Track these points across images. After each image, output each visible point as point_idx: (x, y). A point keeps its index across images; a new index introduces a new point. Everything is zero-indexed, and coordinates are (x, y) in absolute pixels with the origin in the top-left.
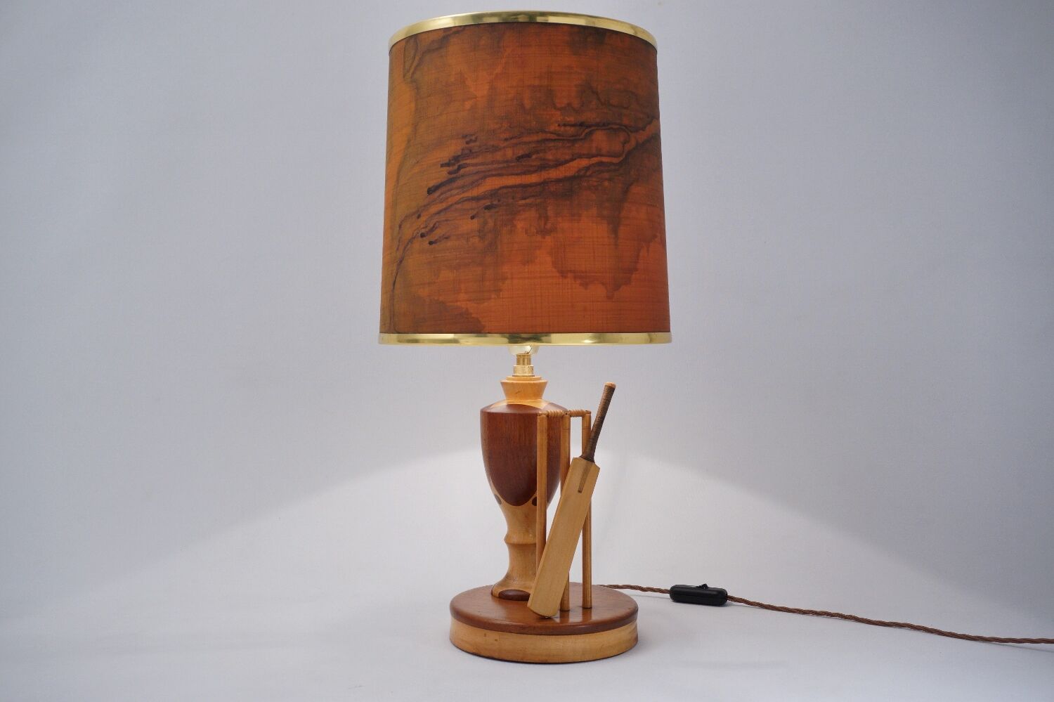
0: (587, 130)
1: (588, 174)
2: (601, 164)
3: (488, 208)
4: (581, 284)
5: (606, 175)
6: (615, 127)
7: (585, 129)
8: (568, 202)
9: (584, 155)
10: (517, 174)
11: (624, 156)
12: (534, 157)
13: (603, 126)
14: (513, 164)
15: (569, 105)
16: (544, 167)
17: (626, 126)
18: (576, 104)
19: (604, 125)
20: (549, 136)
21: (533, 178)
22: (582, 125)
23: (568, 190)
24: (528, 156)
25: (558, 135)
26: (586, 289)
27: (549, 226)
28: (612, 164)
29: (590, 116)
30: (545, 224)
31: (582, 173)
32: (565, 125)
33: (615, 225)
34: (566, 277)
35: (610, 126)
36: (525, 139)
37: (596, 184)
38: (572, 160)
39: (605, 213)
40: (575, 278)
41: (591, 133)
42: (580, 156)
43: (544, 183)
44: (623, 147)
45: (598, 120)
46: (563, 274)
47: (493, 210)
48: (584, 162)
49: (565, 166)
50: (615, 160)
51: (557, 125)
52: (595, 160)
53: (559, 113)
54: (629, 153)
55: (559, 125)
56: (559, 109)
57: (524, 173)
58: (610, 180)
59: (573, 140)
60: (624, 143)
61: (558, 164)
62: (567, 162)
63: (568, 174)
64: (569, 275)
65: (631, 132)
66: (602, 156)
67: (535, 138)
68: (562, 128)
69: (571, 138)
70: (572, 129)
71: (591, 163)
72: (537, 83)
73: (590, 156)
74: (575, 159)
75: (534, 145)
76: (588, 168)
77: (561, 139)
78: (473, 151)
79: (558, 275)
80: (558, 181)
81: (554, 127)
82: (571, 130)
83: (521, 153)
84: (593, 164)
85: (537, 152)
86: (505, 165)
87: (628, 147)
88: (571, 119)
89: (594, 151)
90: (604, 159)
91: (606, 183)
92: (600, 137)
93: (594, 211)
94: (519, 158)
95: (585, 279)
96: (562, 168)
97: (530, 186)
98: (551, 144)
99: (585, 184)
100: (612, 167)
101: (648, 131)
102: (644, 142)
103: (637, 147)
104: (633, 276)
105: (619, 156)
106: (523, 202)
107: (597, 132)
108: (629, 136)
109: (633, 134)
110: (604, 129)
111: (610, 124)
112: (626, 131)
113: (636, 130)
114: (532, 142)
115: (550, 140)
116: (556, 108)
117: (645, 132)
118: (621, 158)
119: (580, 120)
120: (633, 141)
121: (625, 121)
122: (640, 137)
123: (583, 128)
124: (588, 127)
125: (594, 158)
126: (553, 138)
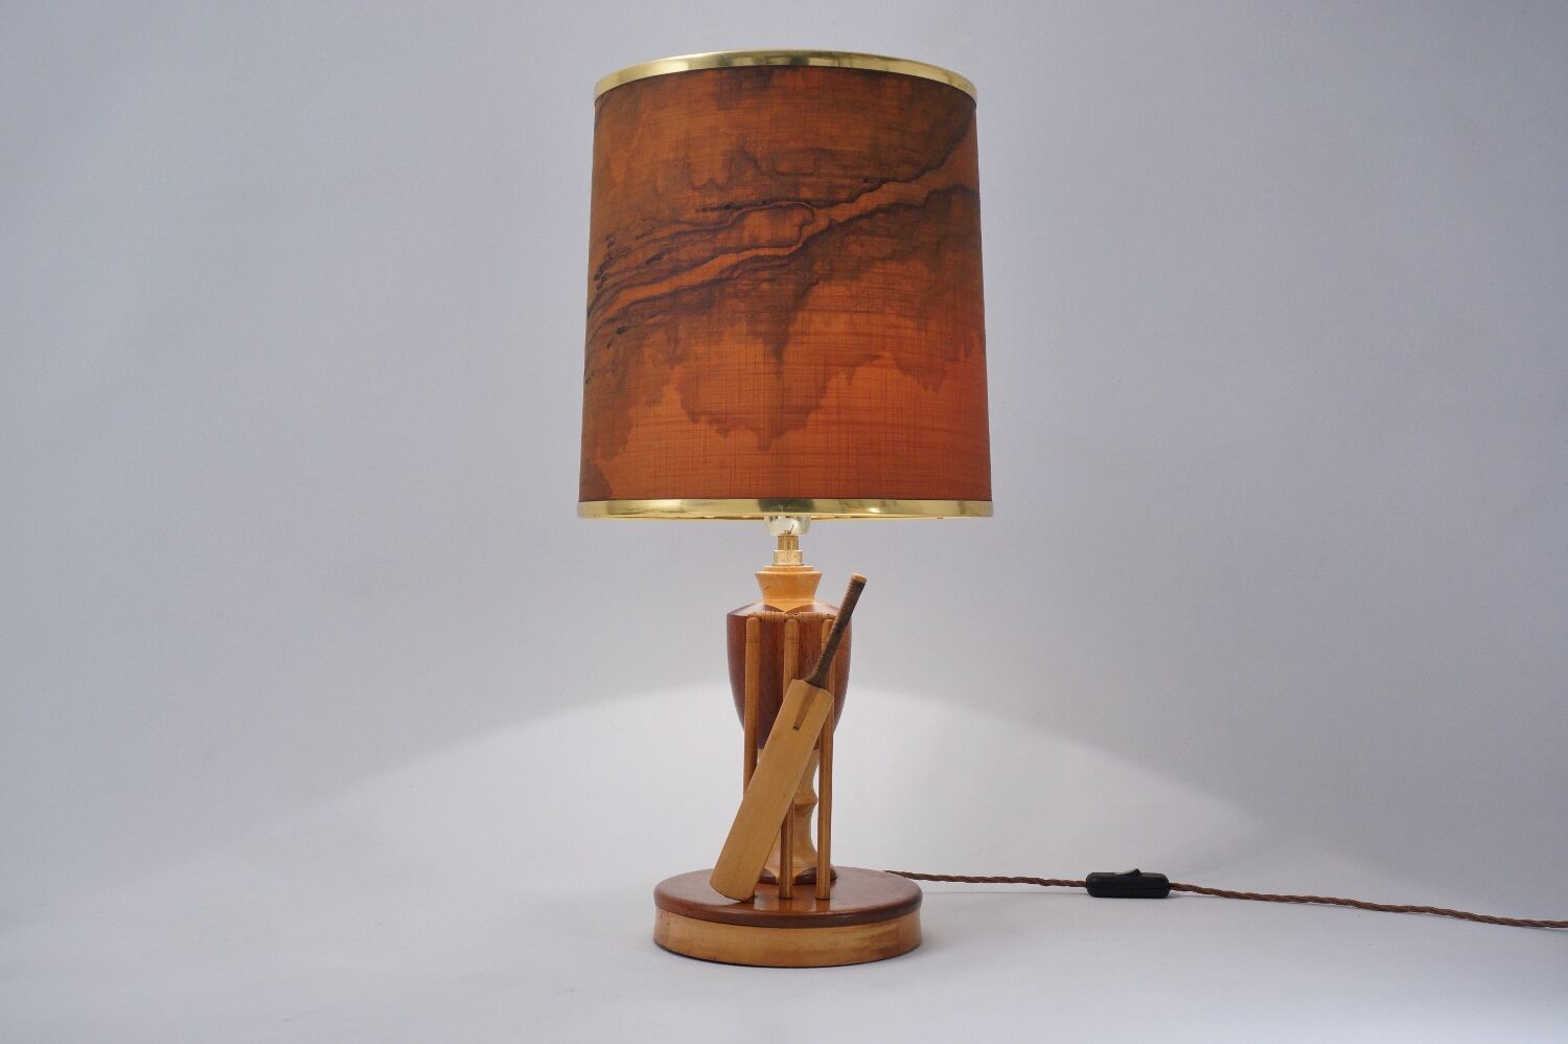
0: (736, 214)
1: (735, 274)
2: (758, 258)
3: (620, 332)
4: (718, 431)
5: (766, 274)
6: (783, 203)
7: (734, 210)
8: (704, 318)
9: (730, 248)
10: (646, 284)
11: (801, 245)
12: (665, 257)
13: (765, 204)
14: (643, 270)
15: (711, 180)
16: (675, 271)
17: (805, 201)
18: (721, 178)
19: (764, 202)
20: (685, 227)
21: (663, 288)
22: (728, 207)
23: (708, 298)
24: (658, 258)
25: (695, 224)
26: (725, 437)
27: (679, 351)
28: (774, 257)
29: (741, 194)
30: (675, 348)
31: (724, 276)
32: (704, 210)
33: (778, 345)
34: (695, 421)
35: (777, 203)
36: (659, 235)
37: (746, 288)
38: (712, 258)
39: (761, 328)
40: (710, 423)
41: (743, 216)
42: (726, 251)
43: (677, 293)
44: (801, 230)
45: (754, 197)
46: (695, 416)
47: (625, 333)
48: (730, 259)
49: (703, 266)
50: (781, 252)
51: (693, 211)
52: (748, 254)
53: (696, 194)
54: (812, 239)
55: (697, 211)
56: (699, 189)
57: (654, 281)
58: (771, 280)
59: (715, 229)
60: (801, 226)
61: (694, 264)
62: (705, 261)
63: (708, 278)
64: (703, 418)
65: (818, 207)
66: (758, 247)
67: (666, 232)
68: (701, 214)
69: (711, 228)
70: (715, 214)
71: (740, 259)
72: (672, 156)
73: (738, 250)
74: (716, 257)
75: (665, 243)
76: (735, 267)
77: (697, 231)
78: (613, 256)
79: (687, 418)
80: (693, 288)
81: (690, 215)
82: (713, 216)
83: (651, 254)
84: (743, 261)
85: (669, 251)
86: (635, 272)
87: (808, 231)
88: (714, 201)
89: (746, 241)
90: (761, 252)
91: (765, 286)
92: (758, 225)
93: (742, 327)
94: (648, 262)
95: (723, 422)
96: (698, 270)
97: (659, 298)
98: (686, 238)
99: (729, 290)
100: (777, 262)
101: (866, 202)
102: (850, 221)
103: (831, 227)
104: (812, 416)
105: (791, 246)
106: (651, 321)
107: (753, 214)
108: (813, 214)
109: (823, 211)
110: (765, 209)
111: (777, 200)
112: (807, 208)
113: (833, 204)
114: (663, 238)
115: (686, 233)
116: (694, 188)
117: (854, 204)
118: (794, 248)
119: (727, 200)
120: (822, 223)
121: (807, 194)
122: (841, 213)
123: (728, 212)
124: (738, 208)
125: (743, 253)
126: (688, 230)
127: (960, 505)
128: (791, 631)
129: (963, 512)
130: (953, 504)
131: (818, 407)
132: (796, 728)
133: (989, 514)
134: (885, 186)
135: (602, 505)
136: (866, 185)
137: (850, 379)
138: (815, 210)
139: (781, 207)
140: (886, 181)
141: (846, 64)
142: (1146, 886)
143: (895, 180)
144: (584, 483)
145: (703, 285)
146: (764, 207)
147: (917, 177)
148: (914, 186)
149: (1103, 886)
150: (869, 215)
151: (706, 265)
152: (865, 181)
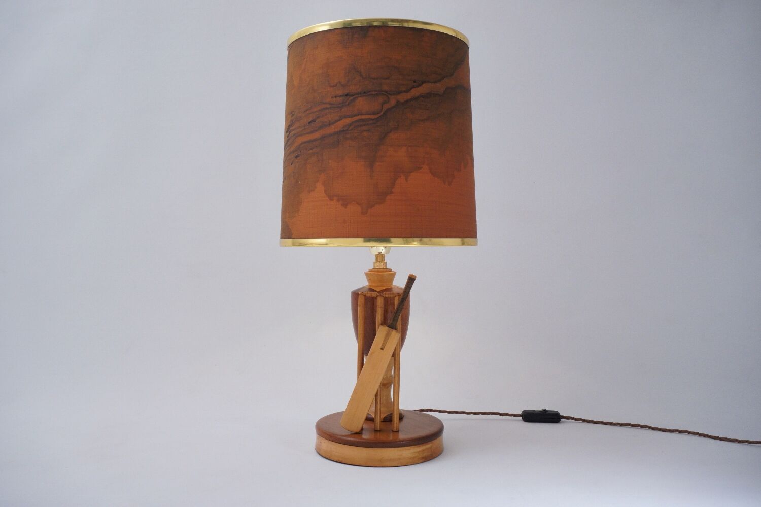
0: (352, 98)
1: (351, 128)
2: (362, 120)
3: (296, 157)
4: (342, 205)
5: (364, 128)
6: (373, 93)
7: (350, 97)
8: (336, 149)
9: (348, 115)
10: (308, 134)
11: (382, 113)
12: (317, 121)
13: (365, 93)
14: (307, 127)
15: (339, 82)
16: (322, 127)
17: (386, 92)
18: (344, 81)
21: (317, 135)
22: (347, 95)
23: (337, 140)
24: (313, 121)
25: (332, 104)
26: (346, 207)
27: (323, 166)
28: (370, 119)
29: (354, 88)
31: (346, 129)
32: (336, 97)
33: (371, 162)
34: (331, 200)
36: (314, 110)
37: (356, 135)
38: (340, 120)
39: (363, 154)
40: (338, 201)
41: (353, 100)
42: (345, 117)
43: (323, 138)
44: (382, 106)
45: (359, 90)
46: (331, 198)
47: (298, 158)
48: (348, 121)
49: (335, 125)
50: (372, 117)
53: (332, 89)
54: (388, 110)
55: (332, 97)
56: (333, 87)
57: (312, 132)
58: (368, 131)
59: (342, 106)
60: (384, 103)
61: (331, 124)
62: (336, 121)
63: (337, 130)
64: (335, 198)
65: (391, 95)
66: (361, 115)
67: (319, 108)
68: (334, 99)
69: (340, 105)
70: (341, 98)
71: (353, 120)
72: (320, 71)
73: (352, 116)
74: (342, 119)
75: (318, 113)
76: (350, 125)
77: (333, 107)
78: (294, 121)
79: (327, 199)
80: (331, 135)
81: (329, 99)
82: (340, 100)
83: (310, 120)
84: (355, 121)
85: (319, 117)
86: (304, 128)
87: (386, 107)
88: (340, 92)
89: (356, 112)
90: (363, 117)
91: (365, 134)
92: (362, 104)
93: (354, 154)
94: (309, 123)
95: (345, 201)
96: (333, 127)
97: (315, 140)
98: (327, 111)
99: (348, 136)
100: (371, 122)
101: (415, 92)
102: (407, 101)
103: (398, 104)
104: (388, 197)
105: (378, 114)
106: (311, 151)
107: (360, 99)
108: (388, 98)
109: (393, 97)
110: (363, 96)
111: (370, 92)
112: (385, 95)
113: (399, 93)
114: (315, 112)
115: (326, 108)
116: (331, 86)
117: (408, 93)
118: (379, 115)
119: (346, 92)
120: (393, 102)
121: (385, 88)
122: (403, 98)
123: (348, 97)
124: (352, 96)
125: (355, 118)
126: (328, 107)
127: (462, 240)
128: (380, 301)
129: (463, 244)
130: (458, 240)
131: (391, 193)
132: (382, 349)
133: (476, 244)
134: (424, 85)
135: (290, 241)
136: (415, 84)
137: (406, 180)
139: (372, 95)
140: (424, 82)
141: (406, 25)
142: (550, 417)
143: (428, 82)
144: (282, 230)
145: (335, 133)
146: (364, 95)
147: (440, 81)
148: (438, 85)
149: (530, 417)
150: (416, 99)
151: (337, 124)
152: (415, 82)
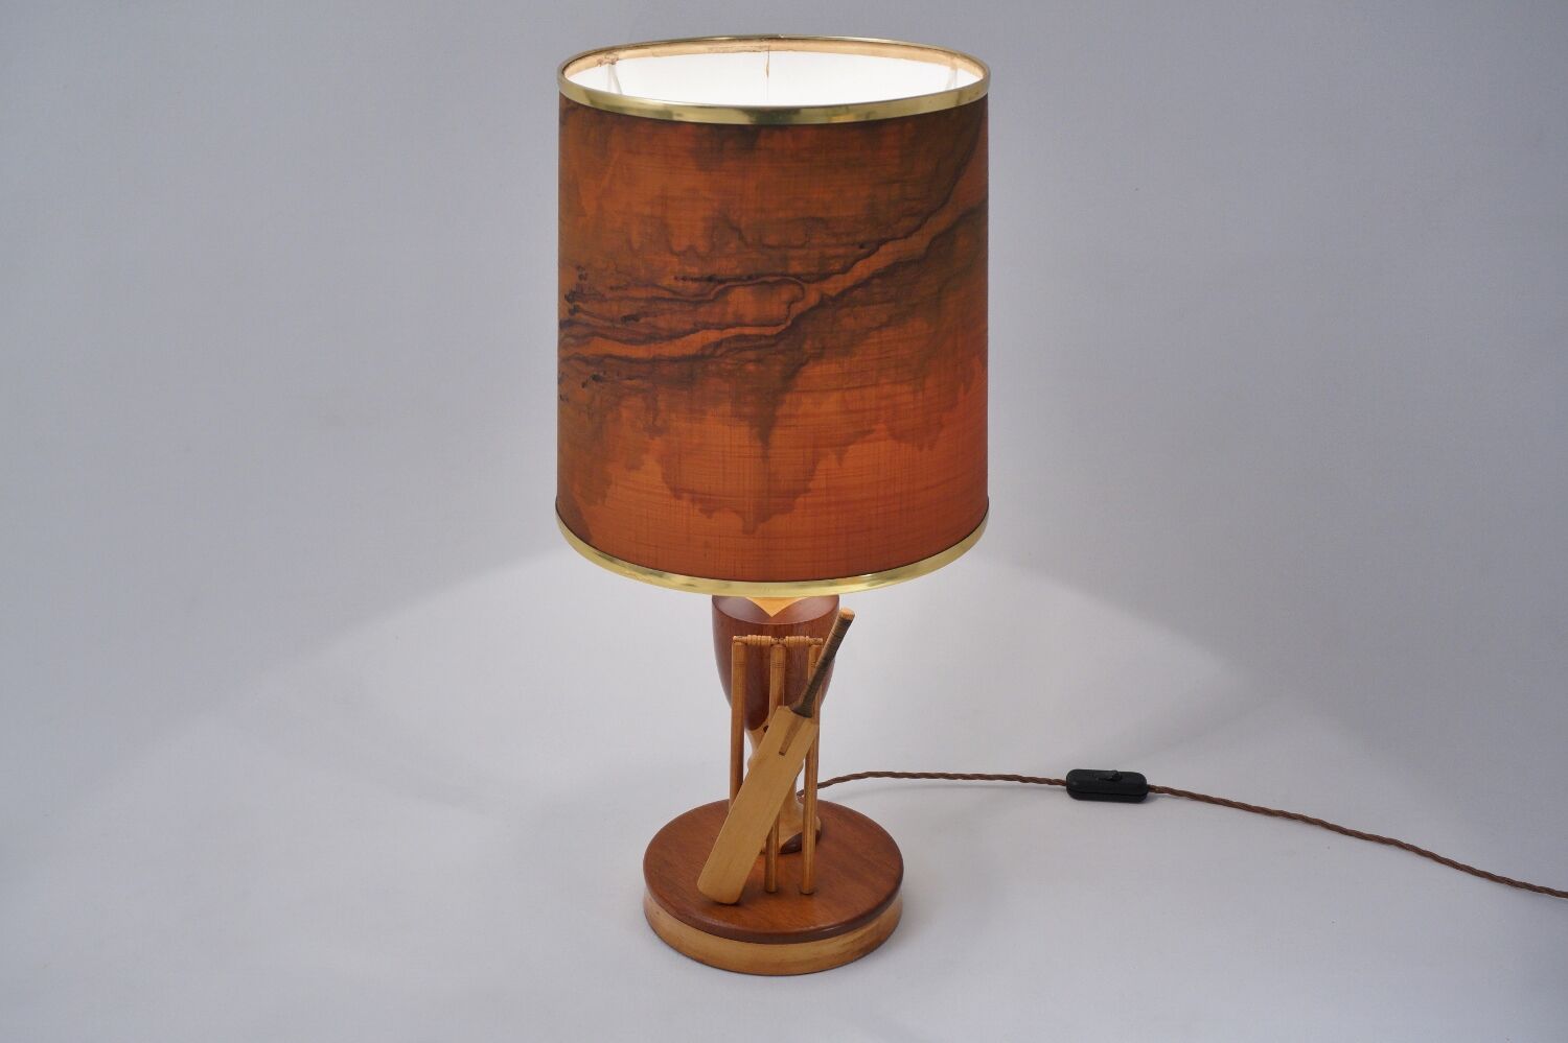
0: (721, 287)
1: (719, 352)
2: (744, 337)
3: (596, 378)
4: (701, 510)
5: (751, 355)
6: (771, 279)
7: (717, 285)
8: (685, 393)
9: (713, 324)
10: (622, 342)
11: (789, 323)
12: (642, 321)
13: (749, 279)
14: (619, 326)
15: (692, 248)
16: (651, 338)
17: (795, 276)
18: (702, 246)
19: (750, 278)
20: (662, 293)
21: (640, 352)
22: (710, 279)
23: (689, 373)
24: (634, 318)
25: (674, 293)
26: (709, 517)
27: (659, 423)
28: (761, 337)
29: (725, 266)
30: (655, 419)
31: (707, 353)
32: (684, 279)
33: (764, 428)
34: (679, 497)
35: (760, 280)
36: (634, 293)
37: (729, 367)
38: (693, 331)
39: (746, 410)
40: (693, 501)
41: (725, 292)
42: (707, 327)
43: (656, 361)
44: (789, 307)
45: (738, 271)
46: (677, 492)
47: (600, 384)
48: (713, 336)
49: (683, 339)
50: (768, 331)
51: (673, 277)
52: (730, 332)
53: (675, 259)
54: (802, 316)
55: (676, 278)
56: (678, 255)
57: (630, 342)
58: (758, 361)
59: (698, 301)
60: (791, 303)
61: (673, 336)
62: (687, 333)
63: (690, 351)
64: (685, 495)
65: (808, 282)
66: (742, 325)
67: (642, 293)
68: (681, 283)
69: (692, 299)
70: (697, 285)
71: (724, 336)
72: (647, 211)
73: (721, 327)
74: (698, 331)
75: (642, 304)
76: (718, 344)
77: (678, 300)
78: (585, 292)
79: (669, 493)
80: (673, 360)
81: (668, 281)
82: (693, 287)
83: (627, 311)
84: (727, 339)
85: (646, 314)
86: (608, 324)
87: (799, 307)
88: (694, 271)
89: (730, 319)
90: (747, 331)
91: (751, 367)
92: (742, 300)
93: (727, 408)
94: (626, 319)
95: (708, 504)
96: (678, 342)
97: (638, 361)
98: (665, 306)
99: (713, 368)
100: (763, 342)
101: (861, 270)
102: (844, 293)
103: (823, 303)
104: (800, 500)
105: (778, 325)
106: (628, 382)
107: (737, 290)
108: (802, 289)
109: (814, 286)
110: (749, 285)
111: (763, 275)
112: (797, 283)
113: (825, 276)
114: (640, 299)
115: (663, 299)
116: (673, 253)
117: (848, 275)
118: (783, 327)
119: (708, 271)
120: (813, 298)
121: (796, 267)
122: (832, 287)
123: (712, 284)
124: (721, 282)
125: (728, 330)
126: (667, 297)
131: (807, 490)
134: (883, 249)
135: (587, 549)
136: (863, 251)
137: (840, 459)
138: (805, 286)
139: (768, 282)
140: (883, 242)
142: (1125, 788)
143: (894, 239)
145: (684, 359)
146: (750, 282)
147: (918, 228)
148: (915, 238)
150: (864, 284)
151: (687, 338)
152: (862, 247)
